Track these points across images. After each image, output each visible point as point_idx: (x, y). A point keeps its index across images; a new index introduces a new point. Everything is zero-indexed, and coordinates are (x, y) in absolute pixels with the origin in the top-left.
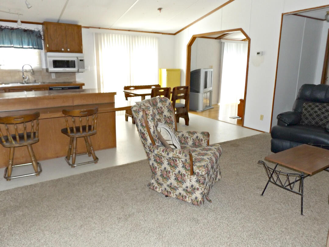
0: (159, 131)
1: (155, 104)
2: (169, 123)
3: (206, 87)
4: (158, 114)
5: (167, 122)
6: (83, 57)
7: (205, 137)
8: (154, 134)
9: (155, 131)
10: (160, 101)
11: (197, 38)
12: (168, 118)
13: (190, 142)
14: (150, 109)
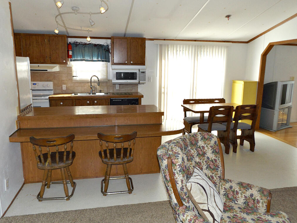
0: (189, 189)
1: (194, 142)
2: (213, 169)
3: (283, 102)
4: (197, 155)
5: (210, 167)
6: (145, 69)
7: (263, 198)
8: (183, 190)
9: (184, 187)
10: (202, 139)
11: (274, 46)
12: (212, 161)
13: (241, 201)
14: (179, 157)
